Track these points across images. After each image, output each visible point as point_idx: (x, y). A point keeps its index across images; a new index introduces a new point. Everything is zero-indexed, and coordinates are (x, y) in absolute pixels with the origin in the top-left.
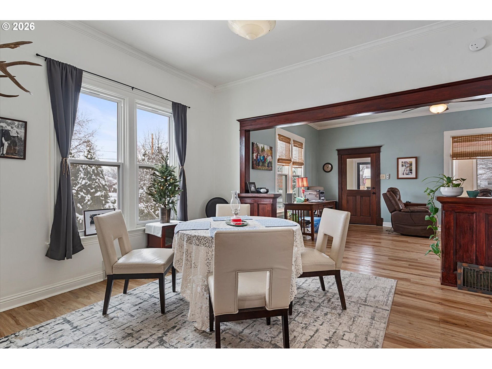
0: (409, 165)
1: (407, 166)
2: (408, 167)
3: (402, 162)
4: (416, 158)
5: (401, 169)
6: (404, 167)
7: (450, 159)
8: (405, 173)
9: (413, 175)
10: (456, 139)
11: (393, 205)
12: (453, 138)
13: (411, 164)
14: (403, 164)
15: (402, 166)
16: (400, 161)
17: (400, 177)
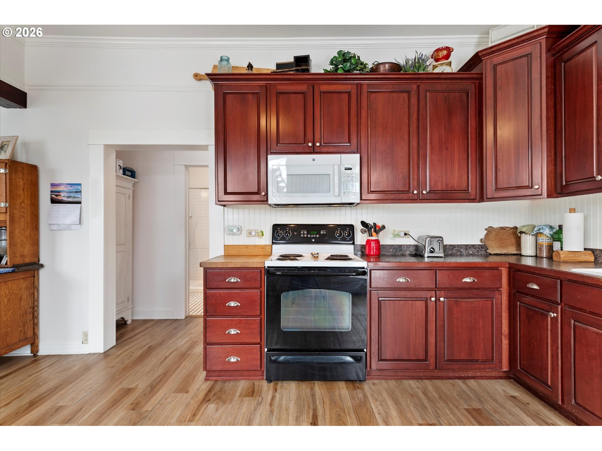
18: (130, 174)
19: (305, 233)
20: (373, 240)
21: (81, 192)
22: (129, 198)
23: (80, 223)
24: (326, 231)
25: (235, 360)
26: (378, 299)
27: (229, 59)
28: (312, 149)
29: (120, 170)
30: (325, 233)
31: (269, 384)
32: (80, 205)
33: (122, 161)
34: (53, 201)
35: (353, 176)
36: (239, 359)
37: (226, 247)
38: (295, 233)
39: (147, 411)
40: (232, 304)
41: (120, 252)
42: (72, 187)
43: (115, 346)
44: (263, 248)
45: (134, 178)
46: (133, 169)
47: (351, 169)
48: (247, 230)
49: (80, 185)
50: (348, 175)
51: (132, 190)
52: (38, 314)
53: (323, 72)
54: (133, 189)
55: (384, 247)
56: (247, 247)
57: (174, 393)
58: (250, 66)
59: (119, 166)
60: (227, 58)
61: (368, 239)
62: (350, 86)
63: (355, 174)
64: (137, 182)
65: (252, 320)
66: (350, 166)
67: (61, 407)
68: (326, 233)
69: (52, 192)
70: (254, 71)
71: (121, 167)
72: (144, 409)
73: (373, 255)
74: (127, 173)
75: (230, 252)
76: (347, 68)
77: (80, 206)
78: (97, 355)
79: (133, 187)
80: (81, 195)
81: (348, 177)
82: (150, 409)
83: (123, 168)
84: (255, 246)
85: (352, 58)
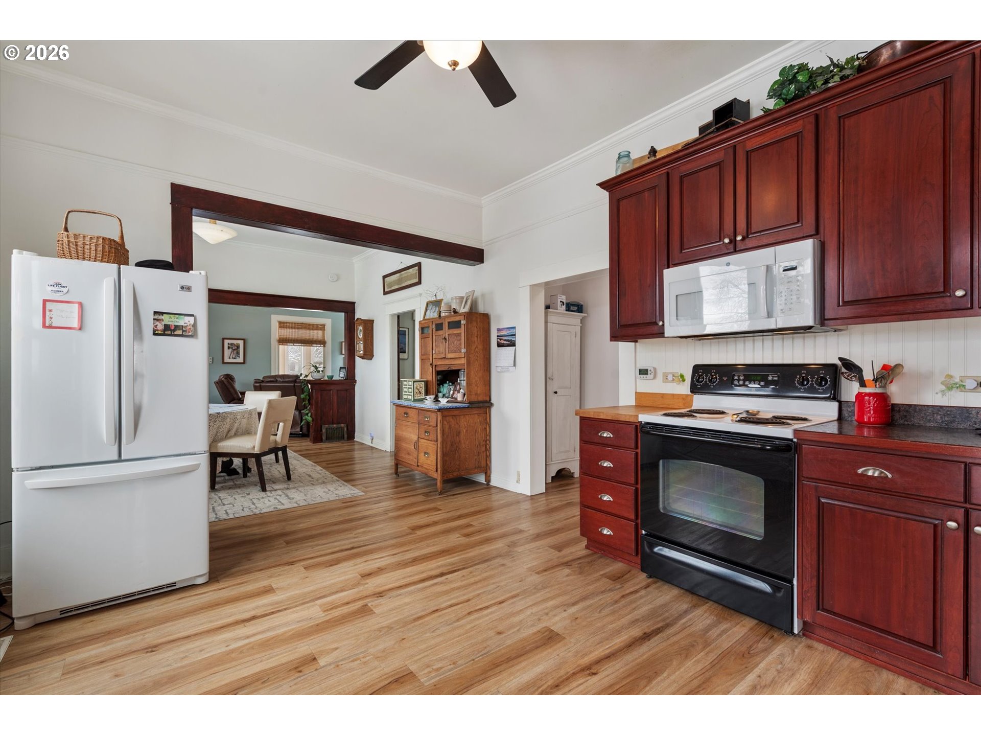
0: (236, 347)
1: (233, 348)
2: (235, 350)
3: (229, 344)
4: (244, 340)
5: (227, 352)
6: (231, 350)
7: (277, 344)
8: (231, 357)
9: (241, 360)
10: (282, 325)
11: (231, 394)
12: (280, 323)
13: (238, 347)
14: (230, 346)
15: (229, 348)
16: (226, 342)
17: (225, 361)
18: (576, 308)
19: (742, 378)
20: (869, 395)
21: (515, 335)
22: (576, 336)
23: (515, 365)
24: (778, 376)
25: (608, 533)
26: (819, 500)
27: (630, 153)
28: (731, 247)
29: (563, 306)
30: (776, 378)
31: (646, 578)
32: (515, 347)
33: (565, 296)
34: (499, 345)
35: (798, 281)
36: (612, 534)
37: (638, 395)
38: (725, 378)
39: (516, 551)
40: (606, 464)
41: (564, 396)
42: (509, 330)
43: (544, 493)
44: (683, 399)
45: (582, 312)
46: (579, 303)
47: (795, 268)
48: (663, 373)
49: (514, 328)
50: (790, 280)
51: (580, 327)
52: (490, 447)
53: (762, 113)
54: (581, 325)
55: (917, 410)
56: (663, 396)
57: (549, 547)
58: (653, 151)
59: (561, 302)
60: (627, 153)
61: (859, 392)
62: (801, 122)
63: (802, 276)
64: (585, 316)
65: (625, 488)
66: (793, 264)
67: (471, 525)
68: (778, 378)
69: (498, 336)
70: (658, 156)
71: (563, 303)
72: (516, 549)
73: (869, 422)
74: (572, 308)
75: (645, 402)
76: (791, 95)
77: (514, 350)
78: (525, 496)
79: (581, 323)
80: (515, 337)
81: (789, 282)
82: (520, 551)
83: (566, 304)
84: (673, 395)
85: (797, 75)
